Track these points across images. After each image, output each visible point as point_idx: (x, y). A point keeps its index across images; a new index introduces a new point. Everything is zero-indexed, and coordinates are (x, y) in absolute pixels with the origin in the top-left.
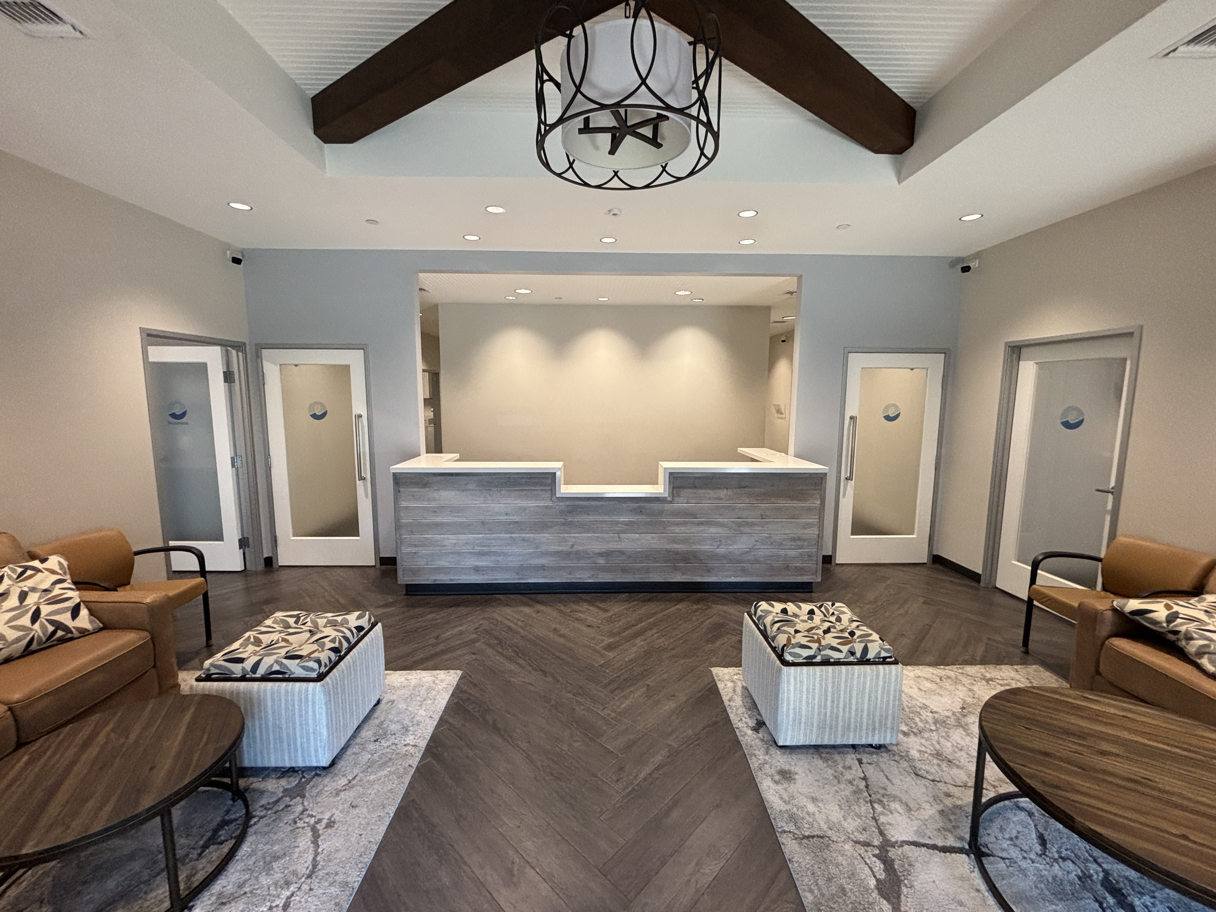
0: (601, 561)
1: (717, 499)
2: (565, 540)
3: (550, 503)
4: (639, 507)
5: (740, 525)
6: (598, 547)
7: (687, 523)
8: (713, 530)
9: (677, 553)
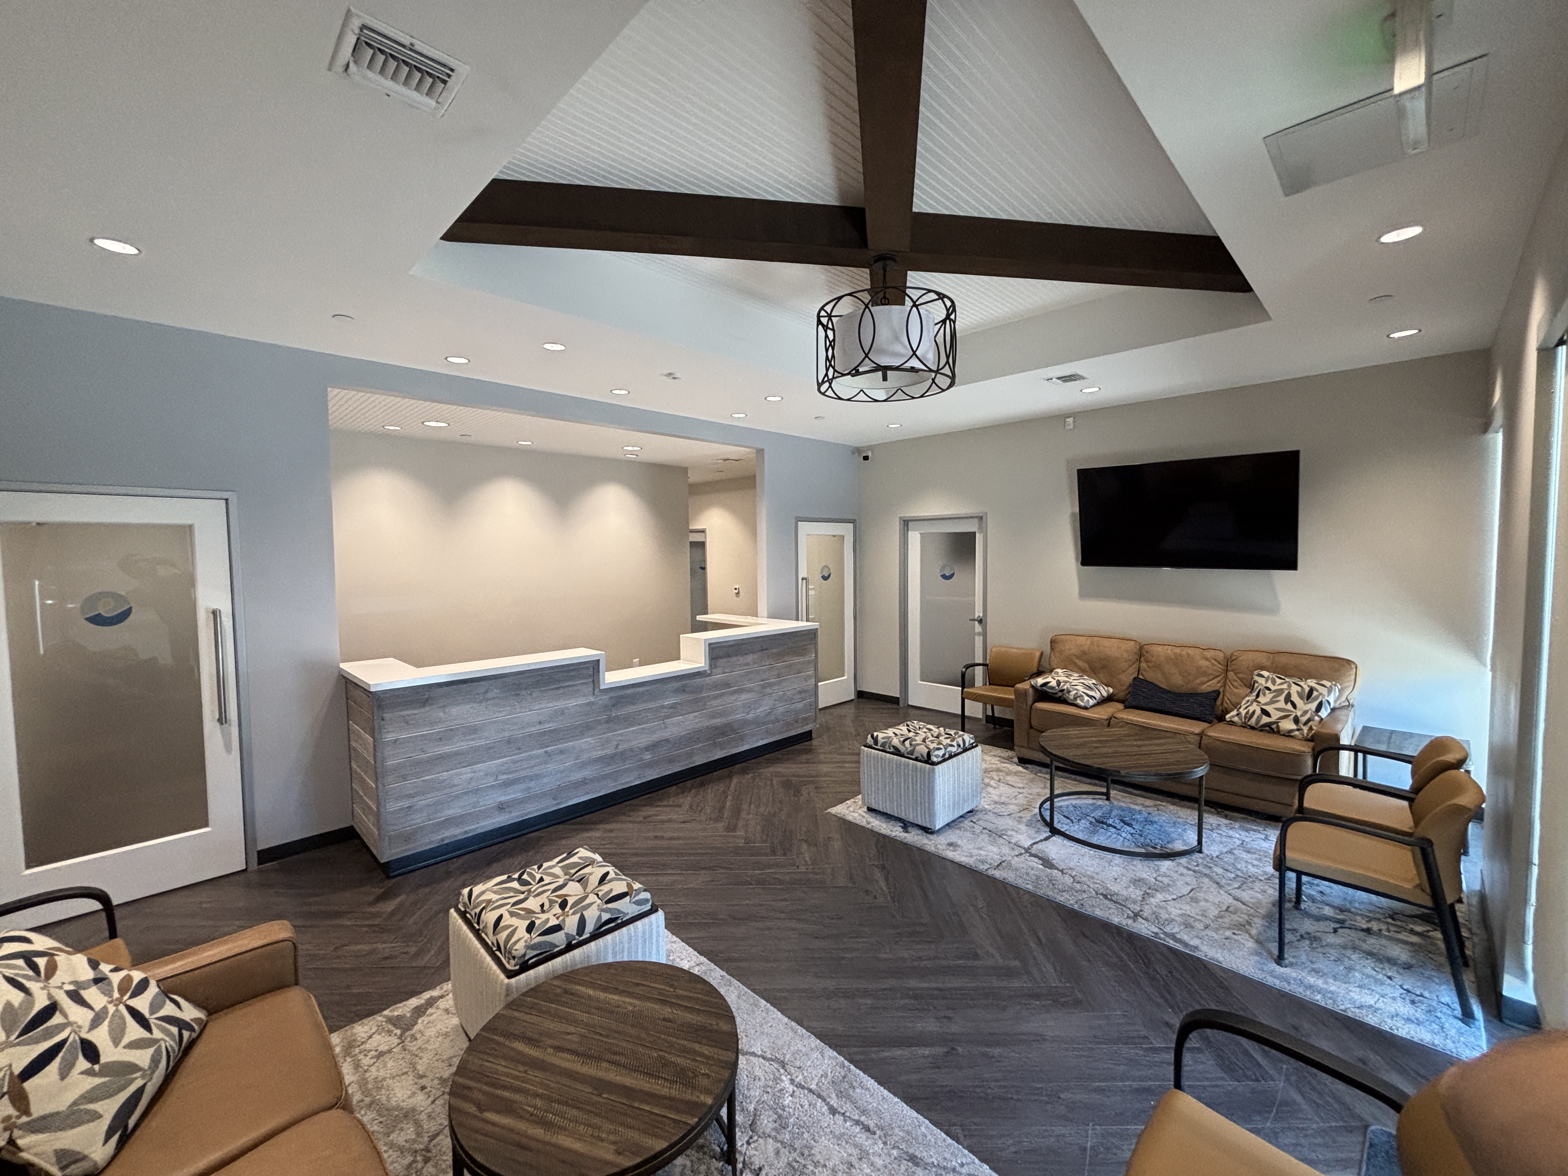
0: (648, 756)
1: (745, 665)
2: (608, 741)
3: (592, 699)
4: (683, 686)
5: (764, 687)
6: (644, 740)
7: (723, 694)
8: (744, 696)
9: (716, 728)
